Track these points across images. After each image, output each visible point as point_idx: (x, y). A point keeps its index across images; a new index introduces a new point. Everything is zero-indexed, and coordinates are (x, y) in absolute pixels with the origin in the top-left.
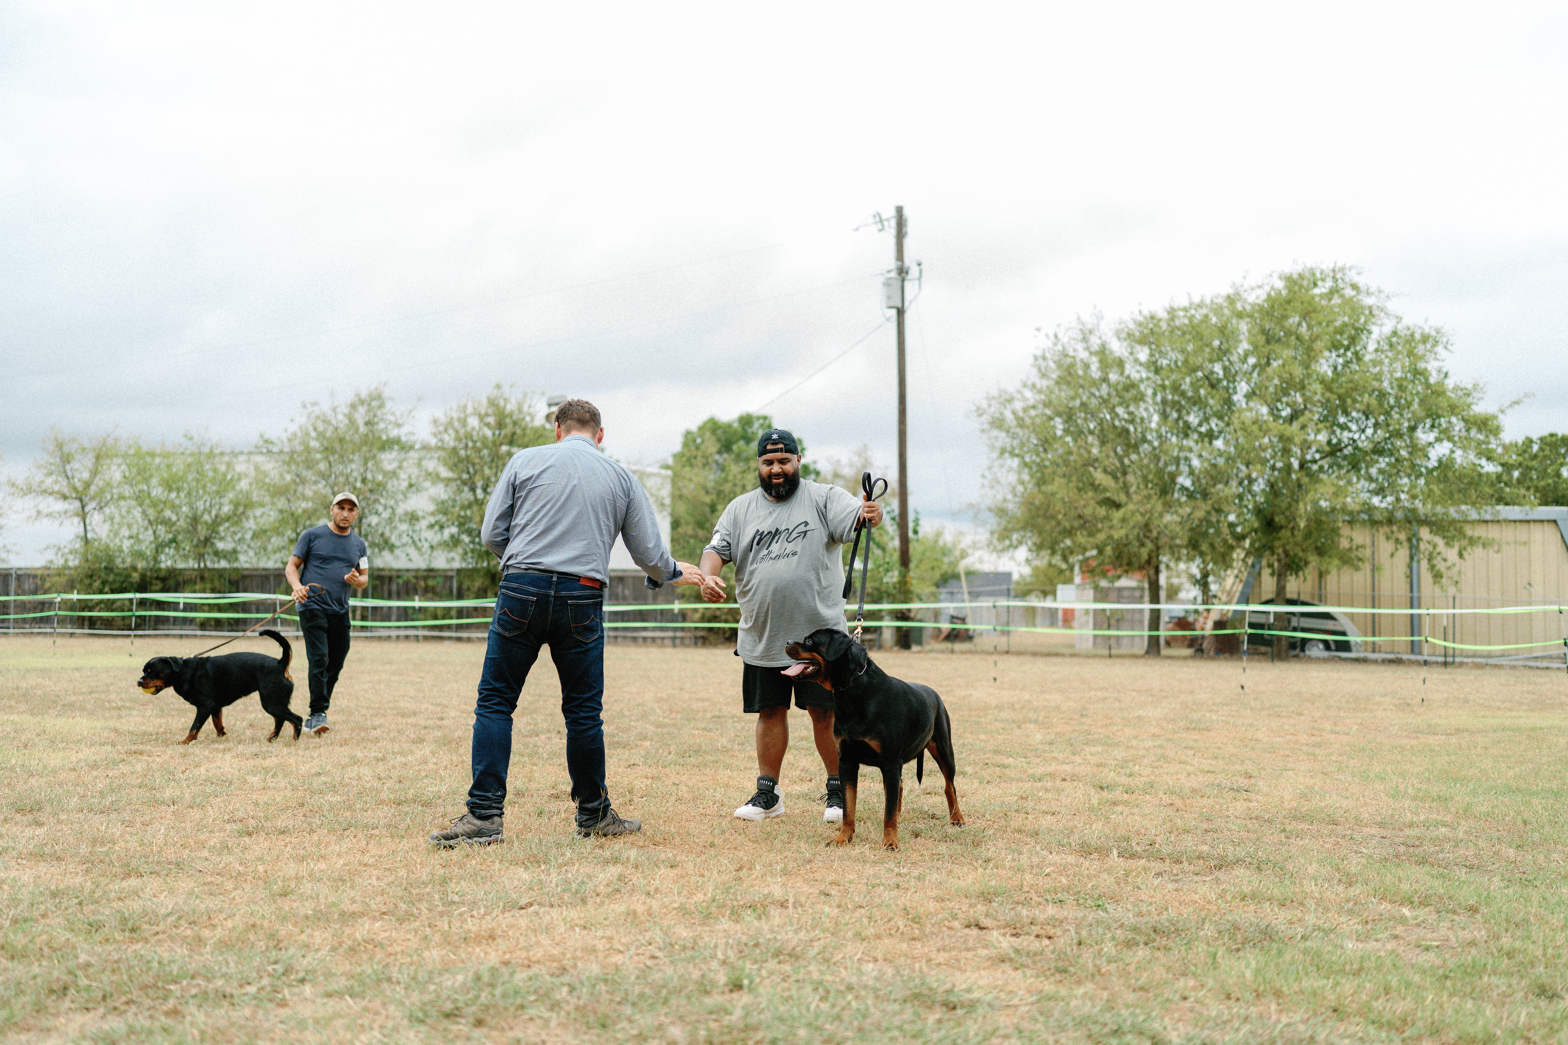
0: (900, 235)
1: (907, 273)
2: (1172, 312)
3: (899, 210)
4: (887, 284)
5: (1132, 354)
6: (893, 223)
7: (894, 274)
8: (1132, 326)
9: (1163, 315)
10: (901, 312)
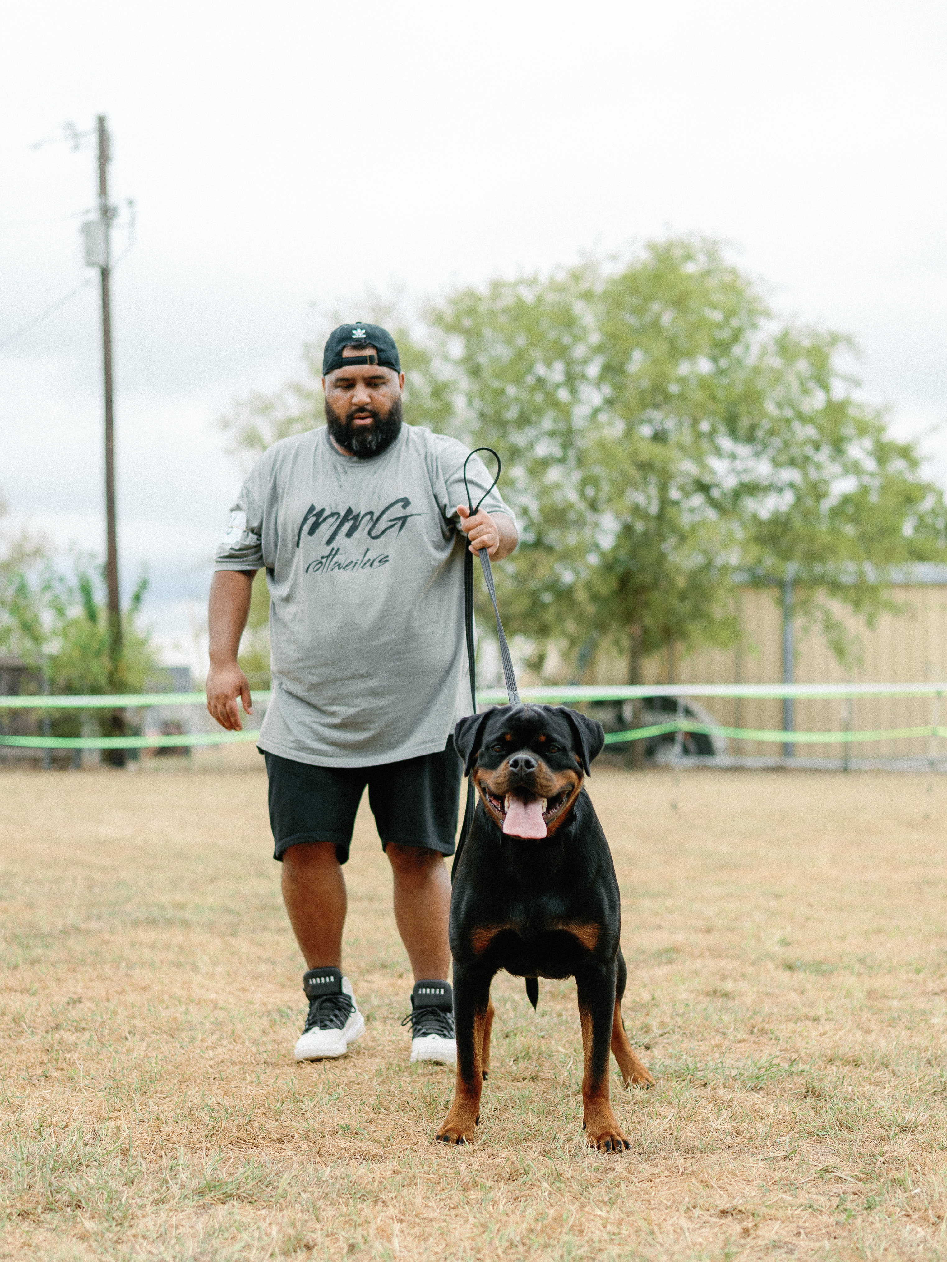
0: (103, 158)
1: (114, 215)
2: (497, 286)
3: (101, 121)
4: (87, 230)
5: (442, 344)
6: (93, 139)
7: (94, 216)
8: (441, 304)
9: (483, 289)
10: (105, 273)
